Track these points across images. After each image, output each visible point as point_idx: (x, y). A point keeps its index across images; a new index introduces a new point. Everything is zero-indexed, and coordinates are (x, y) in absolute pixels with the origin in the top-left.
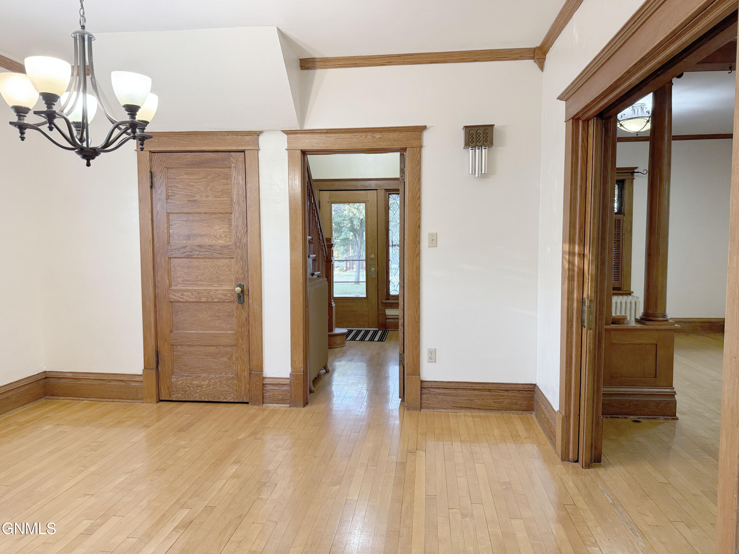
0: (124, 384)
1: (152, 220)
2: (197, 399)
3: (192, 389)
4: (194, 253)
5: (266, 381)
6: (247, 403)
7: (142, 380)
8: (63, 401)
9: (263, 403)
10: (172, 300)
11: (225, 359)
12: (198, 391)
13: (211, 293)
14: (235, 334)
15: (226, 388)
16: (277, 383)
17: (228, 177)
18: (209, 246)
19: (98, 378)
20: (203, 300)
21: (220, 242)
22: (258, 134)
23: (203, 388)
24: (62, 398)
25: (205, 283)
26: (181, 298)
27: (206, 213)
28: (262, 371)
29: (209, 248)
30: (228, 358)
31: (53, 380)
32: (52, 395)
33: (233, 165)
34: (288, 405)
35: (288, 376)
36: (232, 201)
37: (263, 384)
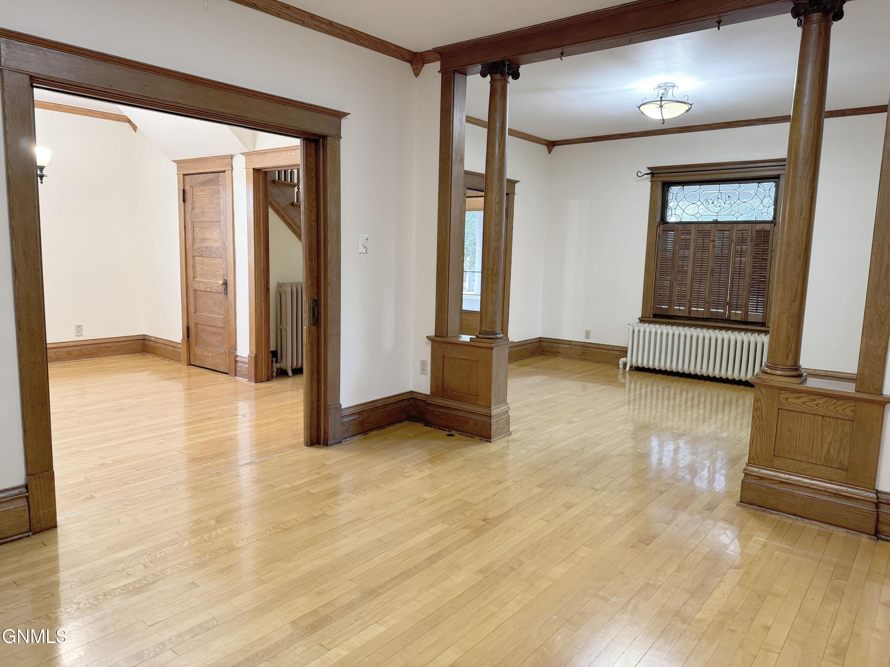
0: (174, 349)
1: (185, 227)
2: (207, 367)
3: (204, 358)
4: (204, 253)
5: (238, 359)
6: (228, 374)
7: (181, 347)
8: (149, 356)
9: (236, 375)
10: (195, 289)
11: (220, 338)
12: (207, 360)
13: (212, 285)
14: (223, 318)
15: (220, 361)
16: (242, 361)
17: (219, 193)
18: (210, 247)
19: (163, 343)
20: (208, 290)
21: (216, 244)
22: (232, 157)
23: (209, 359)
24: (149, 354)
25: (209, 277)
26: (198, 288)
27: (209, 222)
28: (236, 350)
29: (210, 249)
30: (221, 337)
31: (147, 342)
32: (146, 352)
33: (221, 183)
34: (247, 380)
35: (247, 357)
36: (220, 211)
37: (236, 361)
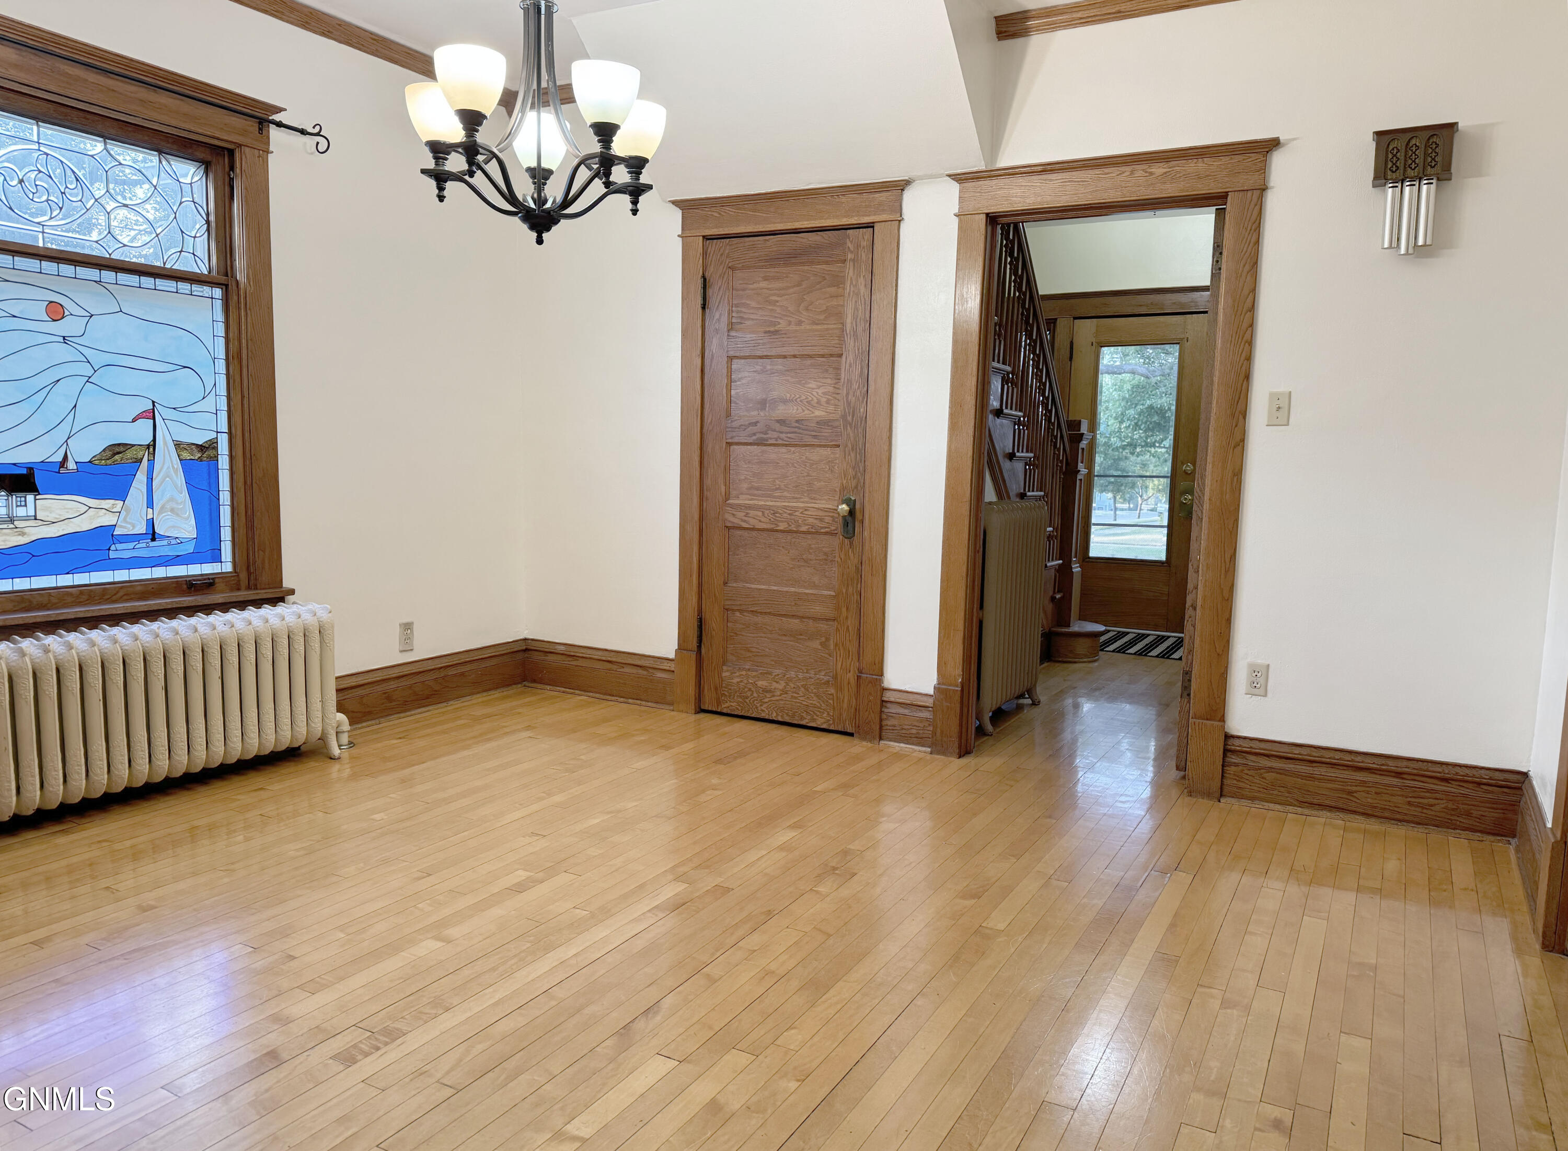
0: (645, 673)
1: (702, 371)
2: (764, 715)
3: (755, 695)
4: (771, 434)
5: (888, 696)
6: (851, 735)
7: (673, 669)
8: (549, 691)
9: (881, 738)
10: (729, 525)
11: (816, 644)
12: (766, 700)
13: (797, 513)
14: (834, 596)
15: (815, 701)
16: (909, 702)
17: (838, 281)
18: (797, 421)
19: (604, 658)
20: (782, 526)
21: (817, 413)
22: (901, 186)
23: (774, 696)
24: (548, 687)
25: (785, 494)
26: (745, 521)
27: (795, 356)
28: (882, 675)
29: (797, 425)
30: (821, 644)
31: (536, 657)
32: (534, 681)
33: (850, 256)
34: (929, 750)
35: (932, 692)
36: (843, 330)
37: (883, 701)
